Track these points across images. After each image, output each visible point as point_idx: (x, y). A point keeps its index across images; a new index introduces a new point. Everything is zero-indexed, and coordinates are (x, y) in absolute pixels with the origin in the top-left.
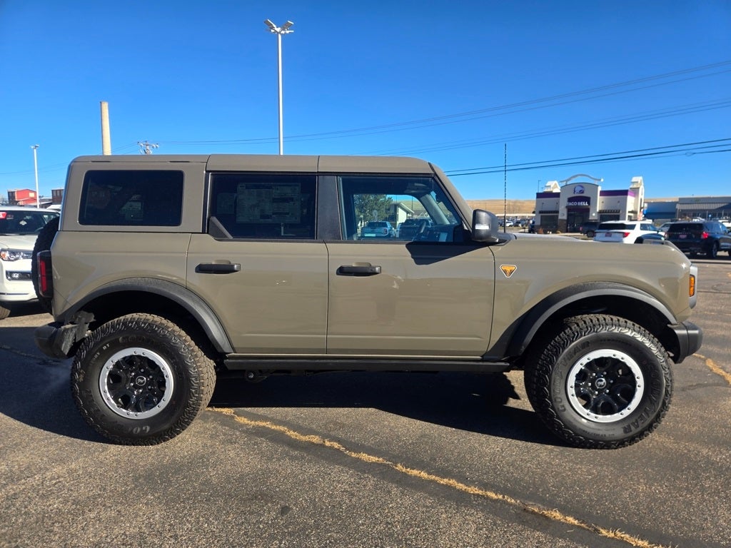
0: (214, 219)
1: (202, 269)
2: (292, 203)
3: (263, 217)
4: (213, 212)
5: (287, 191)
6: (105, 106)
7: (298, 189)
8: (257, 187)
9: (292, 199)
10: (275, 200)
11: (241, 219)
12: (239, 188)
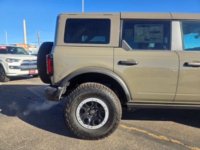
0: (124, 41)
1: (120, 63)
2: (159, 34)
3: (146, 40)
4: (123, 38)
5: (157, 28)
6: (24, 21)
7: (162, 27)
8: (143, 26)
9: (159, 32)
10: (151, 32)
11: (136, 41)
12: (135, 27)
